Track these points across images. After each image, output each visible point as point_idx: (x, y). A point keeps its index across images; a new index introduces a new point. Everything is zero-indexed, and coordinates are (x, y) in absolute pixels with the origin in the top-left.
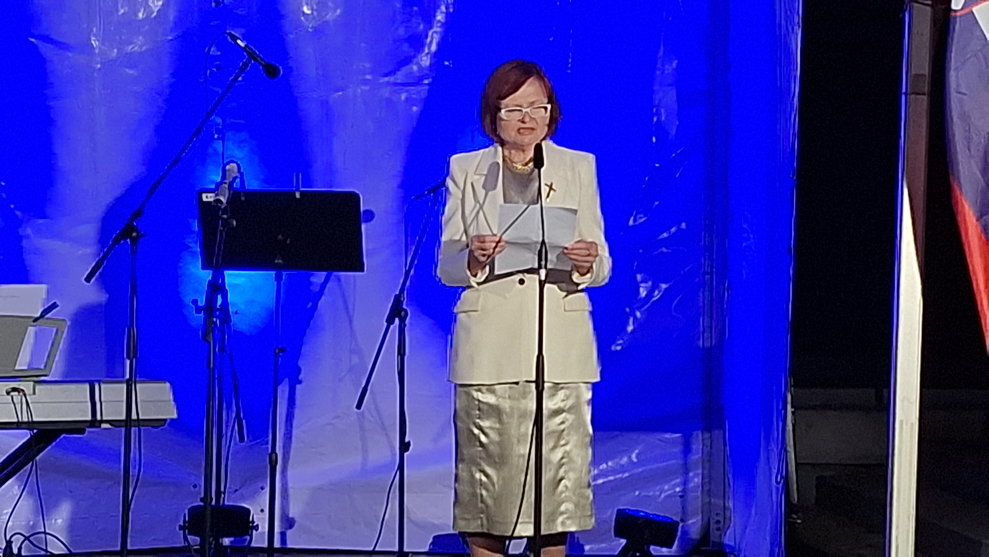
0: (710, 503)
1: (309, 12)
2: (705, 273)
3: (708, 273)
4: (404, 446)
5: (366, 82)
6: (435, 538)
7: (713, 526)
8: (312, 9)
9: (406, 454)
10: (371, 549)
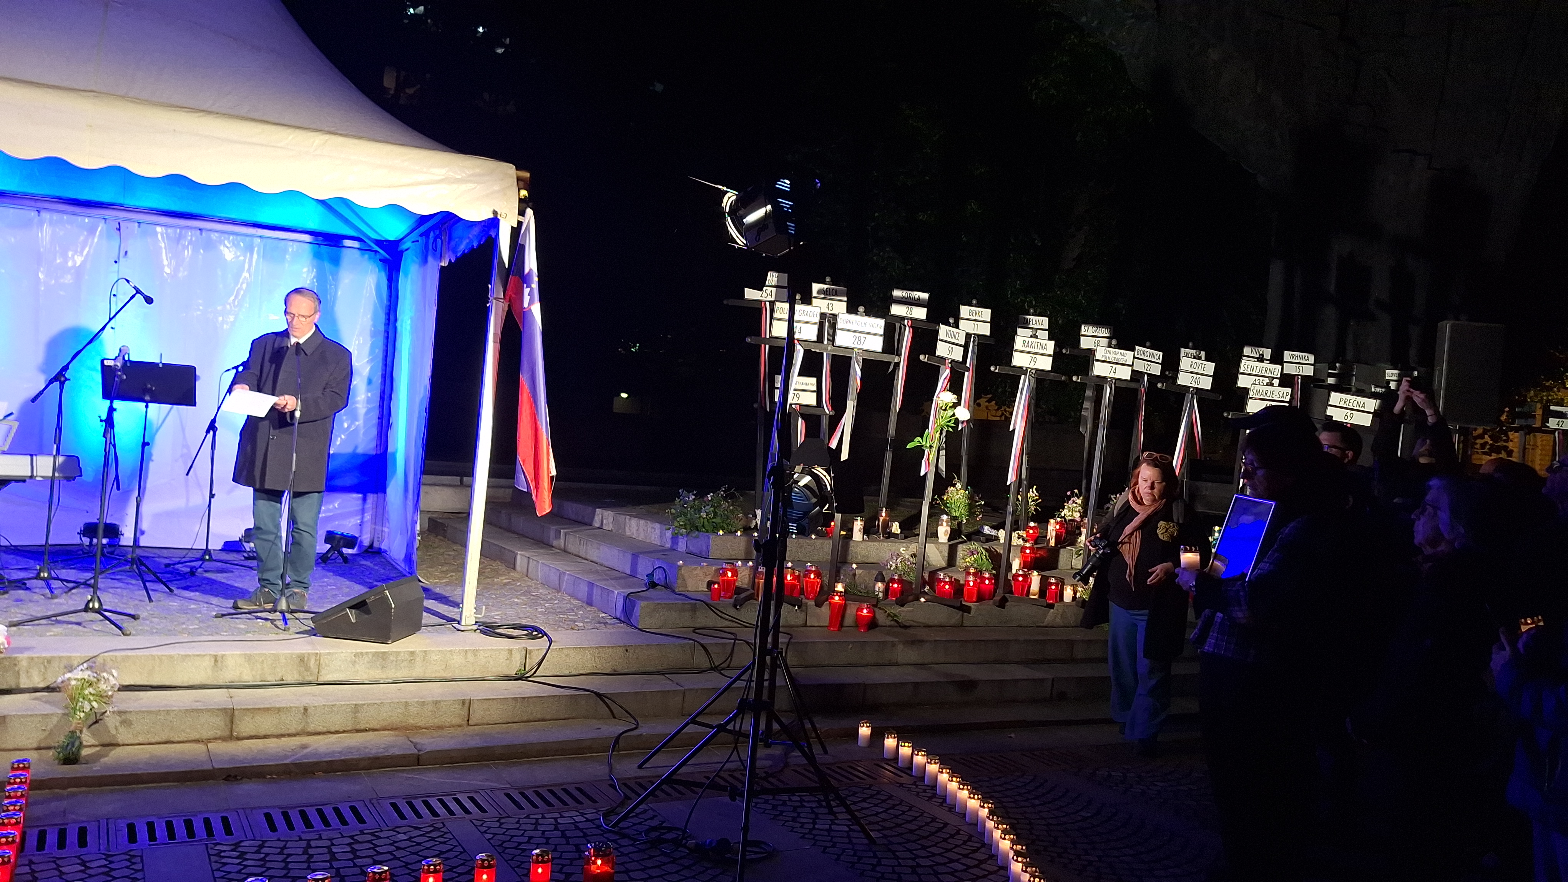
0: (375, 529)
1: (169, 271)
4: (212, 496)
5: (199, 310)
6: (225, 542)
7: (376, 539)
8: (171, 271)
9: (212, 500)
10: (191, 547)
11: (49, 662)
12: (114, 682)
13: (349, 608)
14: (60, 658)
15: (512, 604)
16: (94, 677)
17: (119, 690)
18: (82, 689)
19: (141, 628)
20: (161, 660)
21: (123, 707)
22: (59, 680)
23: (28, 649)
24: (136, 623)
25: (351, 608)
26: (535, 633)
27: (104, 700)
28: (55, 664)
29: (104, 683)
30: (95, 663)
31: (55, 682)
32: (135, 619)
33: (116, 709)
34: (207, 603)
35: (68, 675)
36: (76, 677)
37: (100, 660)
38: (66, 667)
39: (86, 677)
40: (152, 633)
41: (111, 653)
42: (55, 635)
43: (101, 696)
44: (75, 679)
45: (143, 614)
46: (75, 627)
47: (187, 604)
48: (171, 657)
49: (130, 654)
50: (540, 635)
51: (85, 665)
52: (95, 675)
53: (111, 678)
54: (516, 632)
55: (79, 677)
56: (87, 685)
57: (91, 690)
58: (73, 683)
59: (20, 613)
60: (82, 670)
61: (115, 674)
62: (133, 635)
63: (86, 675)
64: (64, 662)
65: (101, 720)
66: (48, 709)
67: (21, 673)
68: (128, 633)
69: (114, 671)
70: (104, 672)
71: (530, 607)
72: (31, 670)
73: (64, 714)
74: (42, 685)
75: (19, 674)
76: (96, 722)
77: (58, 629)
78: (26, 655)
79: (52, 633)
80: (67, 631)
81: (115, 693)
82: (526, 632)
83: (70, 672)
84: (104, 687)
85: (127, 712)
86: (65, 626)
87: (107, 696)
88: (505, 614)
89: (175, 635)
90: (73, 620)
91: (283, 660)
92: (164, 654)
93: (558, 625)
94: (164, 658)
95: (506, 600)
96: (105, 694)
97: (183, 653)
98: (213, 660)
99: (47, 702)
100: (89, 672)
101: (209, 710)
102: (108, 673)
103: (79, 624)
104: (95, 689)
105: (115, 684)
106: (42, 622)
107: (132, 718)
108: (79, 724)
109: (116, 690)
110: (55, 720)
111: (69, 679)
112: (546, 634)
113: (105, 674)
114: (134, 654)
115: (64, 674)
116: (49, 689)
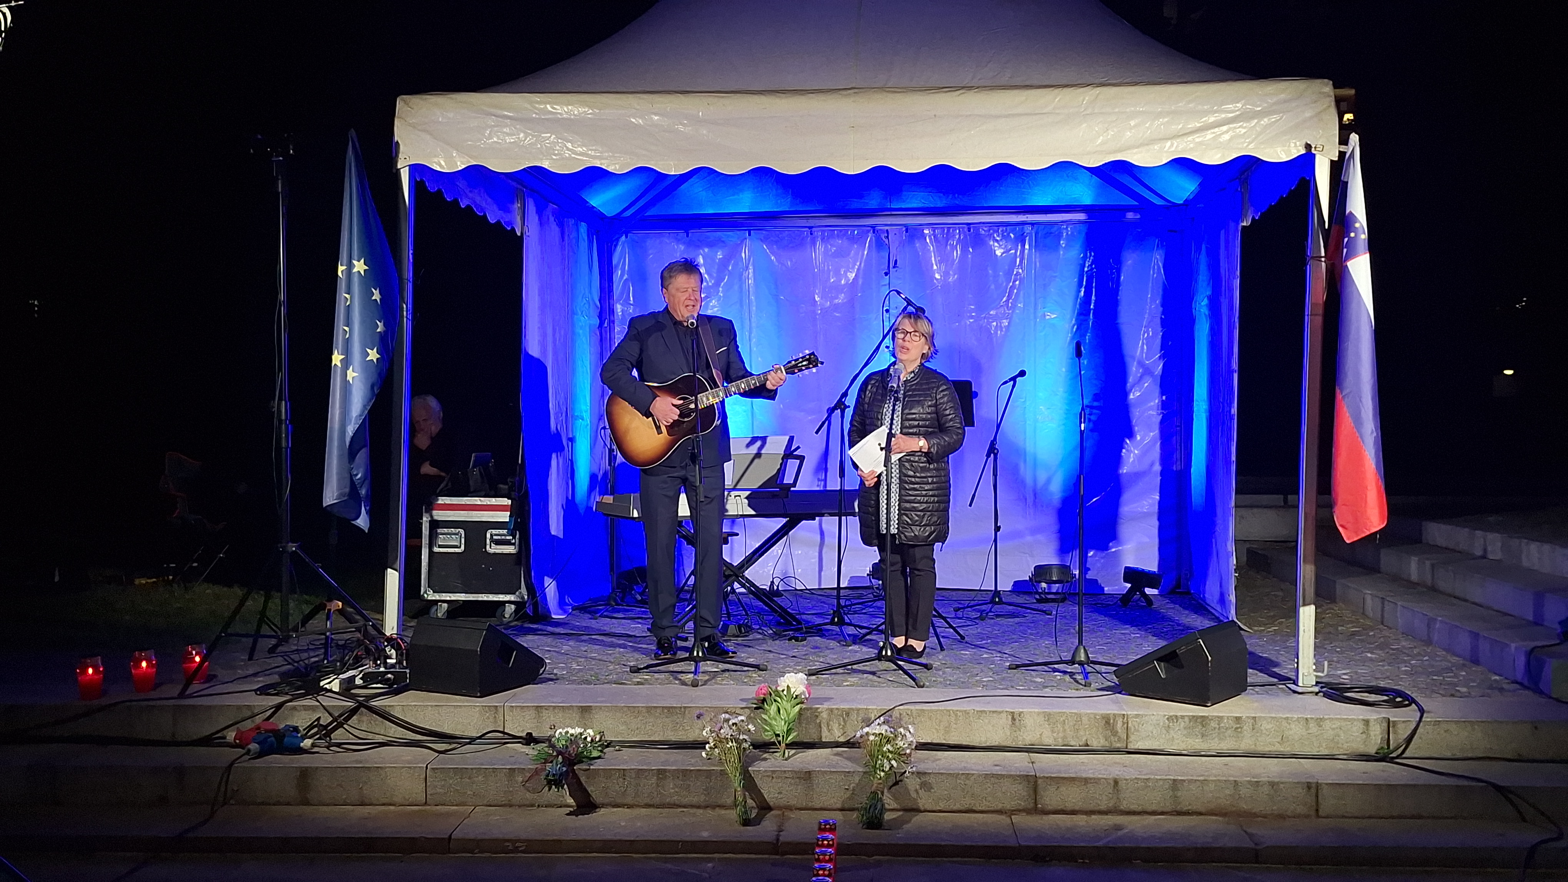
1: (939, 277)
2: (1177, 426)
3: (1178, 426)
4: (997, 529)
5: (972, 317)
6: (1015, 582)
7: (1183, 577)
8: (941, 276)
9: (998, 533)
10: (978, 588)
11: (848, 714)
12: (911, 739)
13: (1157, 660)
14: (858, 710)
15: (1364, 661)
16: (891, 732)
17: (917, 748)
18: (881, 745)
19: (934, 679)
20: (956, 715)
21: (922, 767)
22: (858, 734)
23: (828, 699)
24: (929, 673)
25: (1159, 660)
26: (1398, 699)
27: (902, 759)
28: (854, 716)
29: (901, 740)
30: (891, 716)
31: (855, 736)
32: (928, 670)
33: (914, 769)
34: (1000, 652)
35: (866, 730)
36: (874, 731)
37: (896, 714)
38: (863, 721)
39: (883, 732)
40: (946, 686)
41: (906, 707)
42: (851, 685)
43: (899, 754)
44: (873, 734)
45: (936, 664)
46: (871, 677)
47: (979, 653)
48: (966, 712)
49: (924, 708)
50: (1407, 702)
51: (882, 718)
52: (892, 730)
53: (908, 734)
54: (1372, 698)
55: (877, 732)
56: (885, 741)
57: (889, 746)
58: (872, 738)
59: (818, 661)
60: (879, 724)
61: (912, 731)
62: (927, 687)
63: (884, 729)
64: (862, 715)
65: (901, 781)
66: (849, 766)
67: (822, 726)
68: (922, 684)
69: (910, 726)
70: (900, 727)
71: (1389, 664)
72: (831, 723)
73: (865, 773)
74: (842, 739)
75: (820, 727)
76: (896, 783)
77: (853, 679)
78: (826, 706)
79: (848, 683)
80: (862, 681)
81: (913, 752)
82: (1386, 698)
83: (868, 726)
84: (901, 744)
85: (926, 773)
86: (861, 676)
87: (905, 754)
88: (1356, 673)
89: (968, 688)
90: (867, 669)
91: (1085, 720)
92: (959, 709)
93: (1431, 690)
94: (959, 714)
95: (1355, 655)
96: (903, 753)
97: (978, 709)
98: (1010, 717)
99: (848, 759)
100: (886, 727)
101: (1010, 776)
102: (904, 729)
103: (873, 673)
104: (892, 746)
105: (912, 742)
106: (840, 670)
107: (932, 780)
108: (880, 784)
109: (913, 747)
110: (857, 779)
111: (867, 734)
112: (1413, 701)
113: (902, 730)
114: (929, 708)
115: (862, 728)
116: (850, 744)
